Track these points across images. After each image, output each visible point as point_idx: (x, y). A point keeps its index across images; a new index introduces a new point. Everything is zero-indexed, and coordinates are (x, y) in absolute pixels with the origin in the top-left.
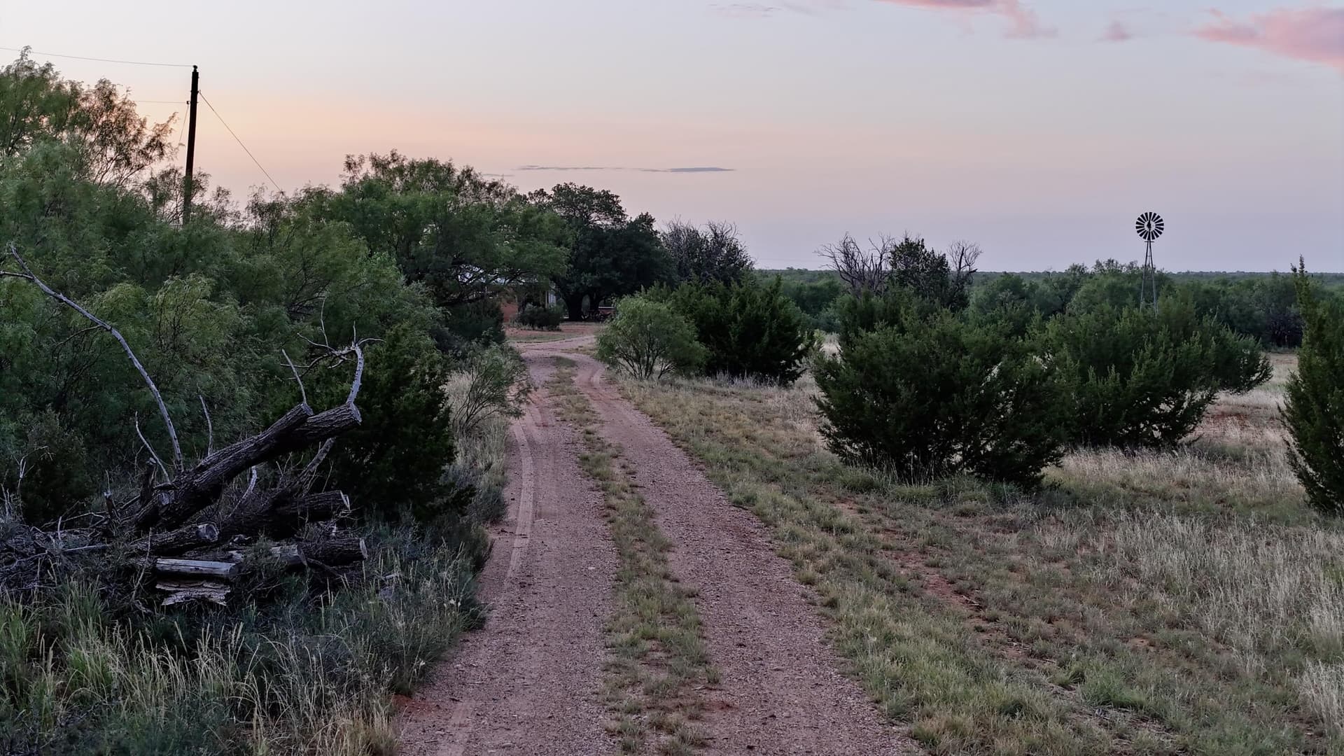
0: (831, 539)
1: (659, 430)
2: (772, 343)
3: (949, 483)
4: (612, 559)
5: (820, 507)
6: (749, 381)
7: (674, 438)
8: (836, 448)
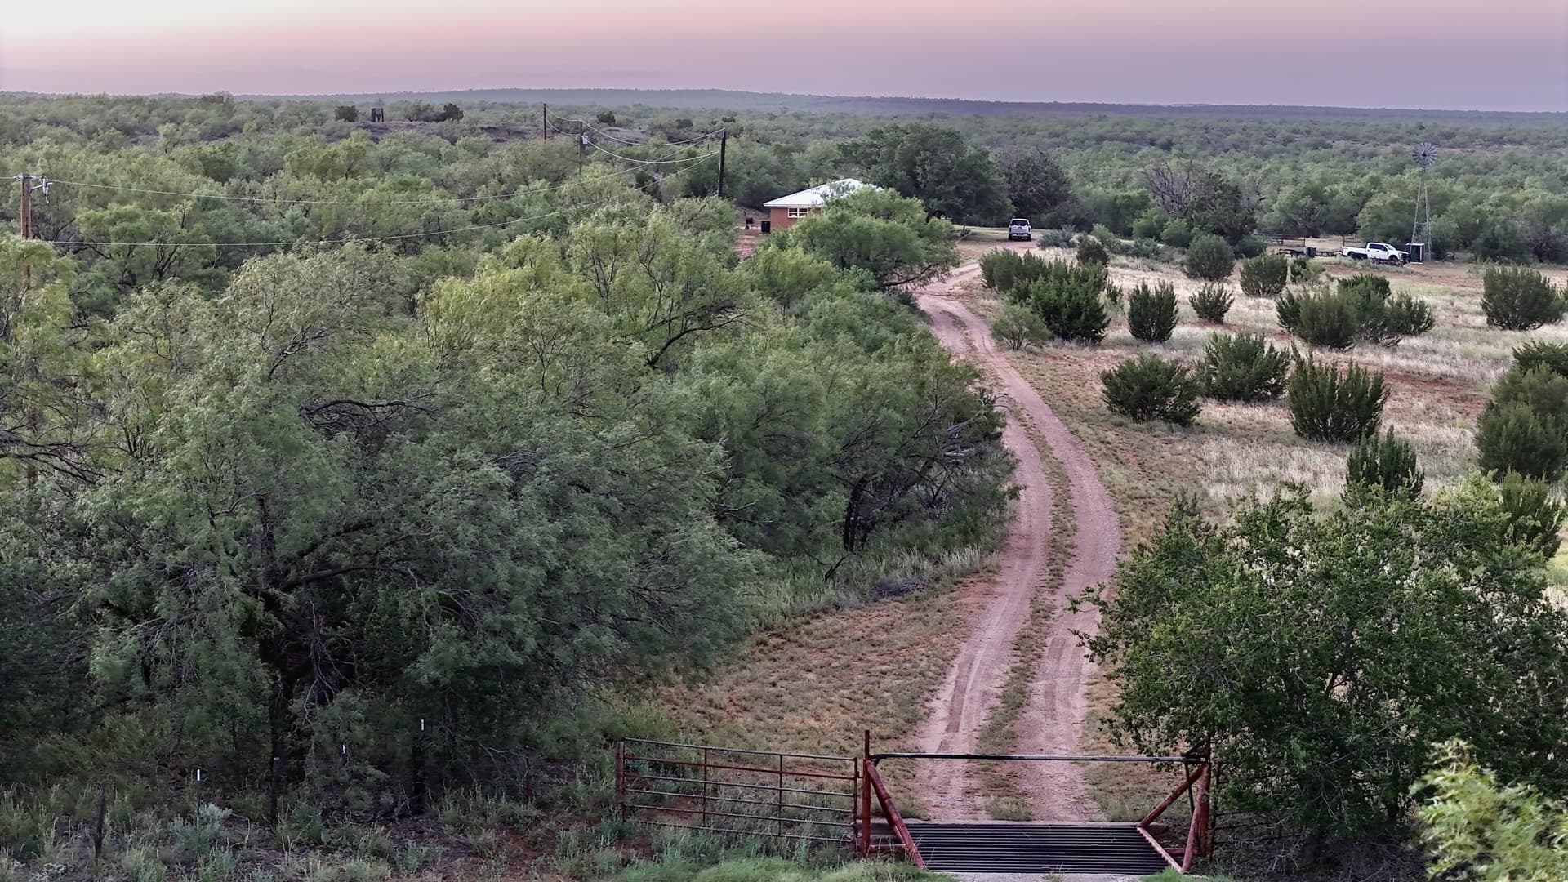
0: (1103, 446)
1: (1035, 392)
2: (1087, 319)
3: (1152, 423)
4: (1037, 453)
5: (1101, 434)
6: (1073, 344)
7: (1044, 398)
8: (1110, 408)
